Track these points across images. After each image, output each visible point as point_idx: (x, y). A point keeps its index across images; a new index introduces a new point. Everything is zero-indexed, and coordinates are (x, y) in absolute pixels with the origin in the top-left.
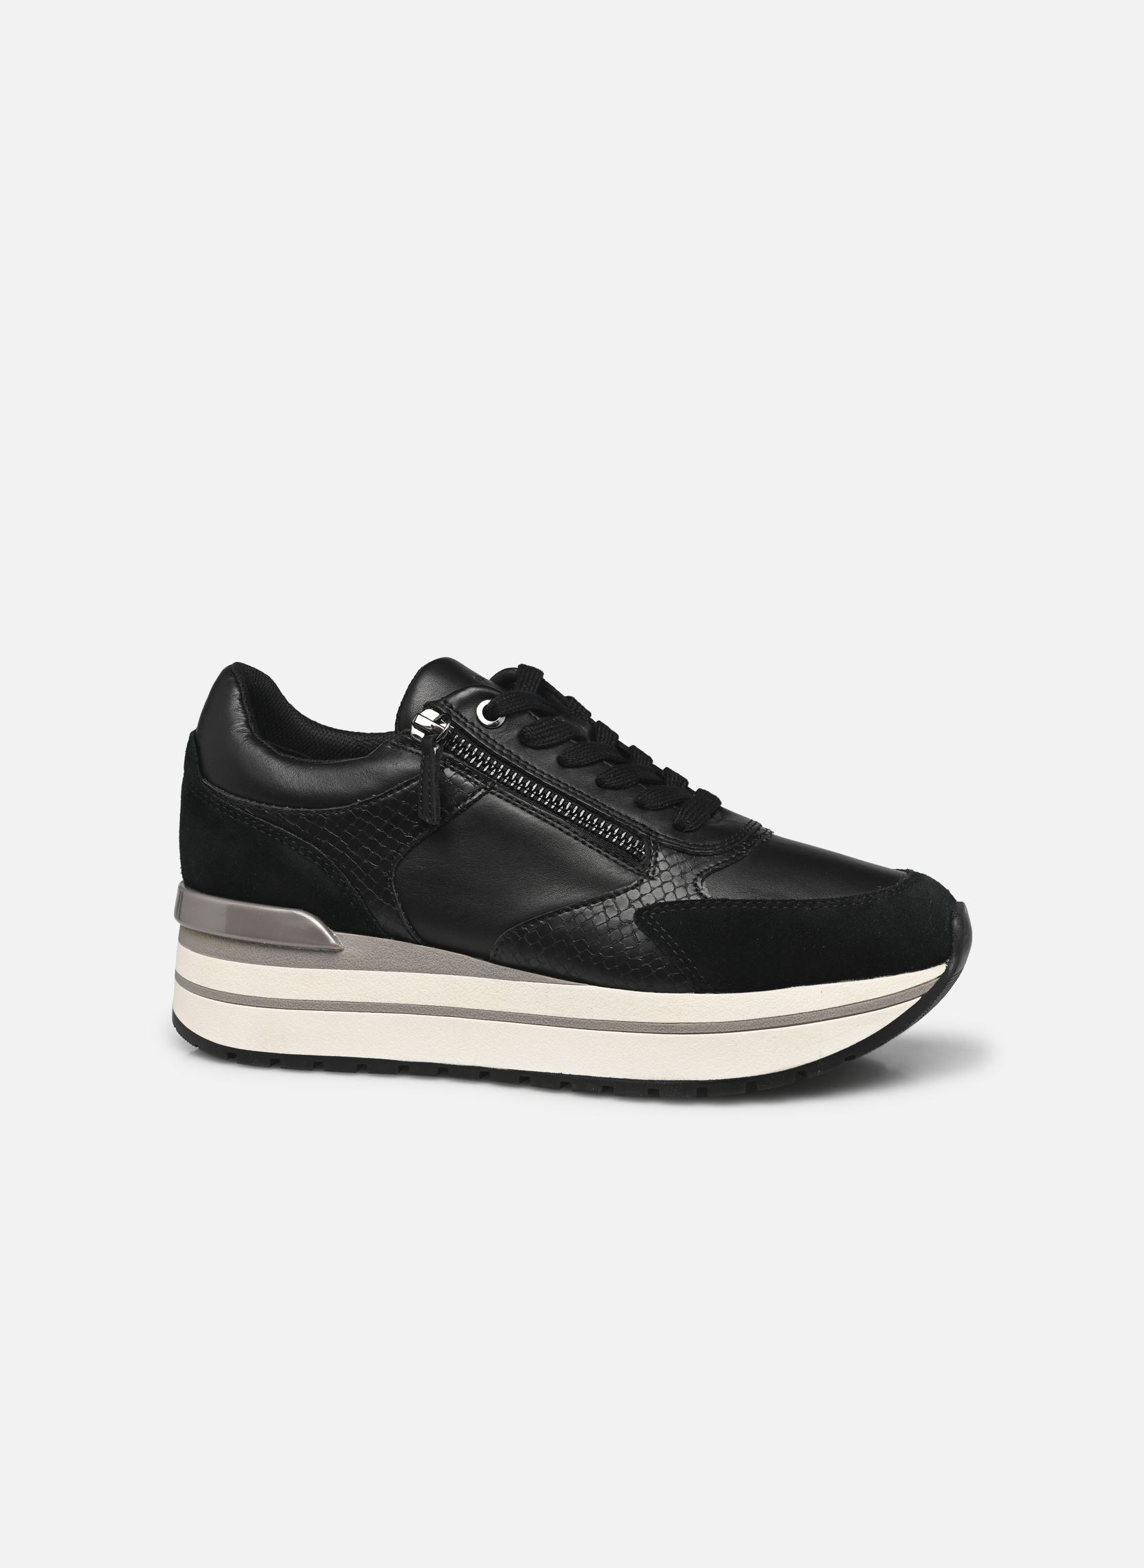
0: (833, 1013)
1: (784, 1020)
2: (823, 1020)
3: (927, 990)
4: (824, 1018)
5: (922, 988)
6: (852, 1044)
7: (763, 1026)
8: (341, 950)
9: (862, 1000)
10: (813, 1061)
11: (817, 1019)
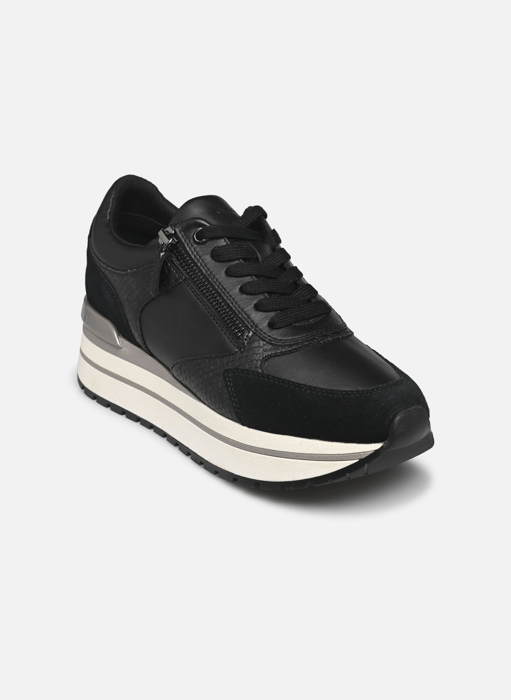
0: (303, 457)
1: (277, 453)
2: (297, 459)
3: (363, 457)
4: (298, 458)
5: (360, 455)
6: (312, 477)
7: (266, 454)
8: (121, 348)
9: (321, 453)
10: (289, 481)
11: (294, 458)
